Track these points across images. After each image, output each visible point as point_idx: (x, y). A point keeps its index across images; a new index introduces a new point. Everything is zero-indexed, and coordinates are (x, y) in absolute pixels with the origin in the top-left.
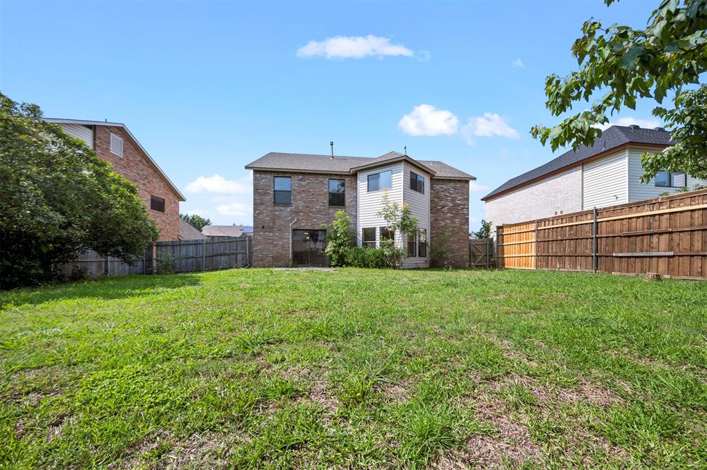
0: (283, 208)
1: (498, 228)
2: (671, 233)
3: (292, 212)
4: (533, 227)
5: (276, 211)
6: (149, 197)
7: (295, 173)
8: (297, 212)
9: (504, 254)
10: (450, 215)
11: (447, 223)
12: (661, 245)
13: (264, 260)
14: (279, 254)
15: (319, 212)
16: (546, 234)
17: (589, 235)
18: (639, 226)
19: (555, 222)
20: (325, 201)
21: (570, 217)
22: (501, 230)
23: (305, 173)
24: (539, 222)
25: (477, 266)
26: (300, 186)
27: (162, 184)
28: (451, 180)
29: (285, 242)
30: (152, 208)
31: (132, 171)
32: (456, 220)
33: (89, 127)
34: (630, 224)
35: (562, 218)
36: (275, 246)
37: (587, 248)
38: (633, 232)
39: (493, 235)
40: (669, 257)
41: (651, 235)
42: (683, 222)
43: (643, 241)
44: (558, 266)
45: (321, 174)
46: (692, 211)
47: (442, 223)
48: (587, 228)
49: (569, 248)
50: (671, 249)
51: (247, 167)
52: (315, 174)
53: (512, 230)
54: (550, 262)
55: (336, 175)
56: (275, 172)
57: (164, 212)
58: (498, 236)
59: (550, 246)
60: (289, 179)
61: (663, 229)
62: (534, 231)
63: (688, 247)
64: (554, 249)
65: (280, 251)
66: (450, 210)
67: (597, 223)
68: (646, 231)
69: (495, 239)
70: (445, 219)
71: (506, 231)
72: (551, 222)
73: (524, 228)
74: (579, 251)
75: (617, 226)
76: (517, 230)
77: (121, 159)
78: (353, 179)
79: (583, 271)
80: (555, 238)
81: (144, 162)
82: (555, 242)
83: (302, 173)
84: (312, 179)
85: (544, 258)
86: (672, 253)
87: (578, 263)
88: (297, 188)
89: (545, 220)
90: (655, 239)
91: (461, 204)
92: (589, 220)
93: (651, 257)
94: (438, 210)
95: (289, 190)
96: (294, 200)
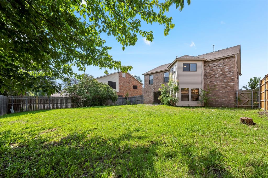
0: (151, 85)
3: (153, 86)
5: (149, 86)
6: (133, 86)
7: (154, 73)
10: (220, 78)
11: (217, 83)
14: (150, 100)
20: (162, 81)
23: (157, 73)
27: (136, 82)
28: (220, 59)
29: (152, 96)
30: (134, 88)
31: (128, 80)
32: (225, 81)
33: (118, 73)
36: (149, 97)
45: (161, 72)
47: (215, 83)
51: (142, 75)
52: (159, 72)
55: (166, 71)
56: (149, 74)
57: (137, 89)
60: (153, 76)
66: (220, 76)
70: (216, 81)
77: (125, 78)
81: (131, 77)
83: (156, 73)
84: (158, 74)
88: (155, 78)
91: (228, 71)
94: (212, 77)
95: (153, 79)
96: (154, 82)
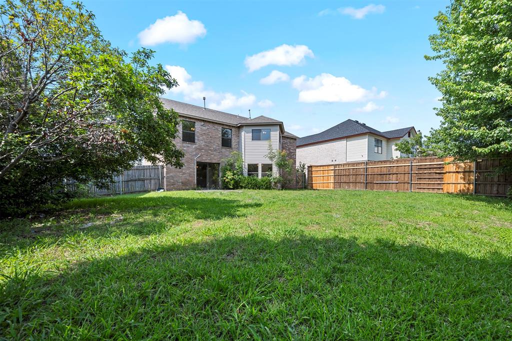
0: (189, 145)
1: (309, 167)
2: (397, 174)
3: (196, 149)
4: (332, 168)
5: (184, 147)
7: (199, 120)
8: (200, 149)
9: (312, 181)
12: (393, 179)
13: (175, 184)
14: (187, 181)
15: (215, 150)
16: (340, 172)
17: (363, 173)
18: (385, 171)
19: (345, 166)
20: (219, 143)
21: (353, 164)
22: (310, 168)
24: (335, 166)
25: (299, 188)
26: (202, 130)
28: (288, 138)
29: (191, 171)
34: (381, 169)
35: (348, 164)
36: (184, 174)
37: (362, 179)
38: (382, 173)
39: (306, 171)
40: (396, 183)
41: (390, 174)
42: (401, 170)
43: (386, 177)
44: (346, 187)
45: (216, 123)
46: (405, 166)
48: (362, 170)
49: (352, 179)
50: (397, 180)
52: (213, 122)
53: (318, 169)
54: (342, 186)
55: (227, 125)
56: (184, 117)
58: (308, 171)
59: (342, 178)
61: (394, 172)
62: (333, 170)
63: (403, 179)
64: (344, 179)
65: (188, 178)
67: (367, 168)
68: (388, 173)
69: (306, 174)
71: (314, 169)
72: (342, 166)
73: (326, 168)
74: (358, 181)
75: (376, 170)
76: (322, 168)
78: (237, 129)
79: (360, 189)
80: (345, 174)
82: (344, 176)
83: (203, 121)
85: (338, 183)
86: (397, 182)
87: (357, 186)
88: (200, 131)
89: (339, 165)
90: (391, 176)
91: (292, 152)
92: (363, 166)
93: (389, 183)
96: (198, 140)
